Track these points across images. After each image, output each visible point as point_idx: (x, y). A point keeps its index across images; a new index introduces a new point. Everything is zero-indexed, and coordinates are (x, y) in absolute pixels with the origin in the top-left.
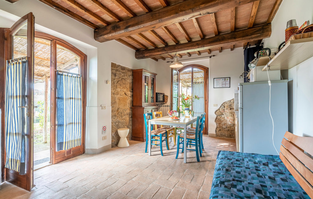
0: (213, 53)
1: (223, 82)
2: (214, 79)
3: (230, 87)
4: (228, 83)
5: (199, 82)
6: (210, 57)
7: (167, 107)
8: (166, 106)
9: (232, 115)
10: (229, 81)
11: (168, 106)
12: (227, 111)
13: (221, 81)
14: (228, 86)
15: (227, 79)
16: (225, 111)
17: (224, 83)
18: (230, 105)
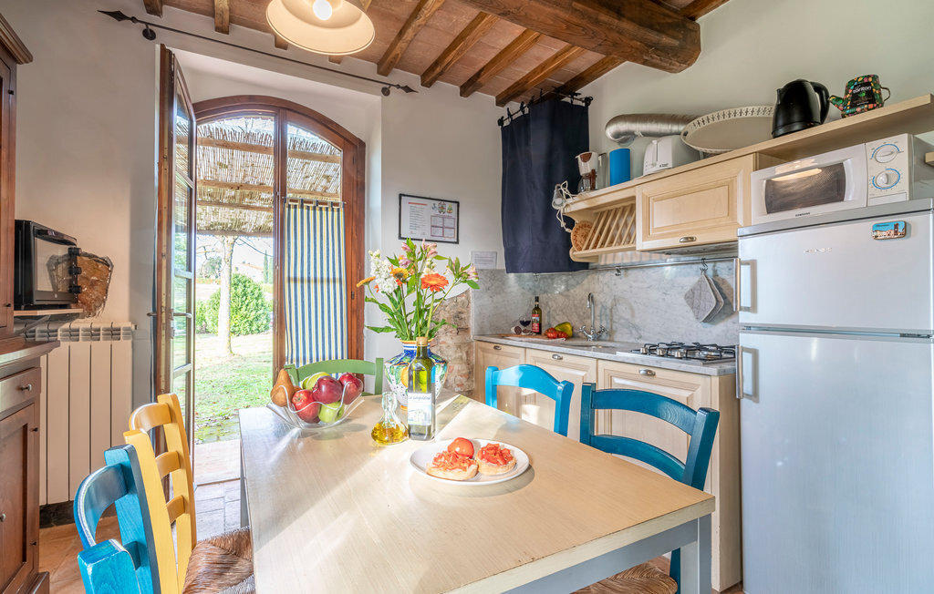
0: (399, 76)
1: (436, 216)
2: (401, 195)
3: (457, 243)
4: (450, 223)
5: (318, 203)
6: (386, 92)
7: (103, 345)
8: (93, 334)
9: (465, 356)
10: (454, 215)
11: (114, 333)
12: (450, 342)
13: (428, 209)
14: (450, 235)
15: (448, 205)
16: (442, 339)
17: (439, 222)
18: (458, 316)
